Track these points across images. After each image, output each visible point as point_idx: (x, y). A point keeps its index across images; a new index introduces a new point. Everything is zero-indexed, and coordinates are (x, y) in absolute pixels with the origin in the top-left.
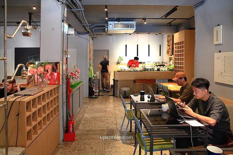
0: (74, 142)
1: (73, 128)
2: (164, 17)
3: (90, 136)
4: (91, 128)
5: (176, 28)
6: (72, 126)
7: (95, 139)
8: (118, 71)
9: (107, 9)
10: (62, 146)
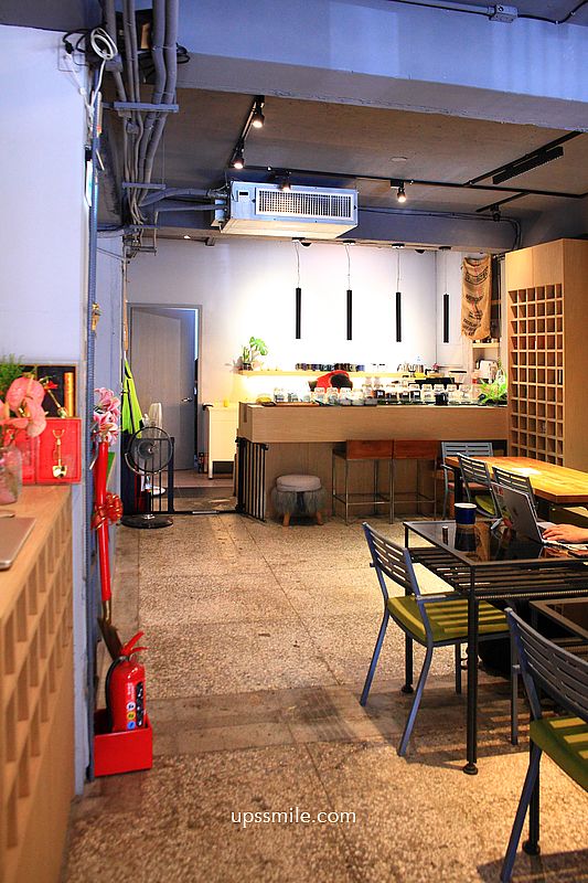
0: (149, 774)
1: (140, 702)
2: (489, 182)
3: (219, 731)
4: (203, 684)
5: (515, 230)
6: (137, 692)
7: (254, 747)
8: (266, 405)
9: (262, 119)
10: (89, 805)
